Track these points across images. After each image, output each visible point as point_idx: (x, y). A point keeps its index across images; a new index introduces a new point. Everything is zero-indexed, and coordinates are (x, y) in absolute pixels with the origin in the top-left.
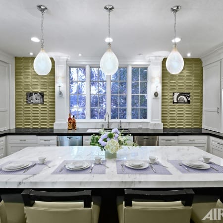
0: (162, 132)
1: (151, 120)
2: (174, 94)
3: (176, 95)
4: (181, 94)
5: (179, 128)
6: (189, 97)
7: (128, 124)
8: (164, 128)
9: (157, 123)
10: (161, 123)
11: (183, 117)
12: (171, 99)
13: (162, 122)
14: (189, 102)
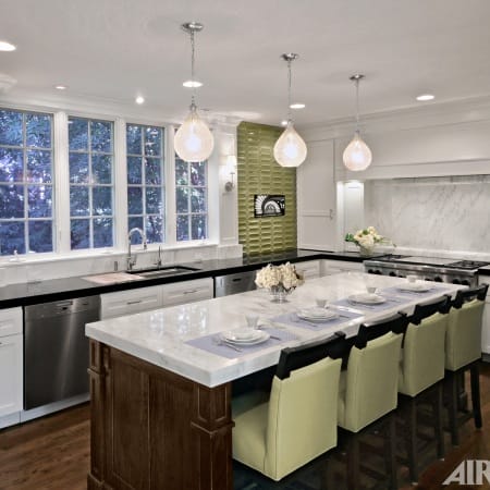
0: (240, 264)
1: (222, 241)
2: (256, 197)
3: (261, 199)
4: (270, 198)
5: (265, 253)
6: (283, 202)
7: (173, 253)
8: (245, 256)
9: (231, 245)
10: (237, 244)
11: (270, 236)
12: (251, 207)
13: (240, 243)
14: (283, 211)
